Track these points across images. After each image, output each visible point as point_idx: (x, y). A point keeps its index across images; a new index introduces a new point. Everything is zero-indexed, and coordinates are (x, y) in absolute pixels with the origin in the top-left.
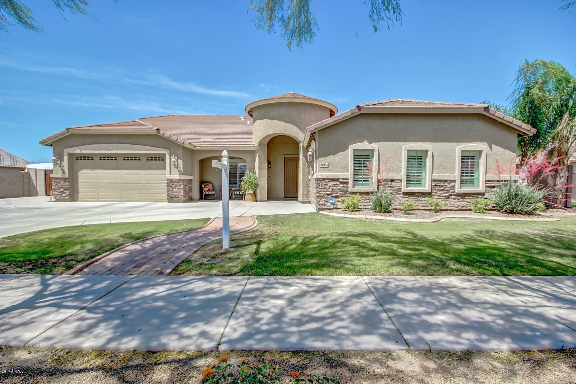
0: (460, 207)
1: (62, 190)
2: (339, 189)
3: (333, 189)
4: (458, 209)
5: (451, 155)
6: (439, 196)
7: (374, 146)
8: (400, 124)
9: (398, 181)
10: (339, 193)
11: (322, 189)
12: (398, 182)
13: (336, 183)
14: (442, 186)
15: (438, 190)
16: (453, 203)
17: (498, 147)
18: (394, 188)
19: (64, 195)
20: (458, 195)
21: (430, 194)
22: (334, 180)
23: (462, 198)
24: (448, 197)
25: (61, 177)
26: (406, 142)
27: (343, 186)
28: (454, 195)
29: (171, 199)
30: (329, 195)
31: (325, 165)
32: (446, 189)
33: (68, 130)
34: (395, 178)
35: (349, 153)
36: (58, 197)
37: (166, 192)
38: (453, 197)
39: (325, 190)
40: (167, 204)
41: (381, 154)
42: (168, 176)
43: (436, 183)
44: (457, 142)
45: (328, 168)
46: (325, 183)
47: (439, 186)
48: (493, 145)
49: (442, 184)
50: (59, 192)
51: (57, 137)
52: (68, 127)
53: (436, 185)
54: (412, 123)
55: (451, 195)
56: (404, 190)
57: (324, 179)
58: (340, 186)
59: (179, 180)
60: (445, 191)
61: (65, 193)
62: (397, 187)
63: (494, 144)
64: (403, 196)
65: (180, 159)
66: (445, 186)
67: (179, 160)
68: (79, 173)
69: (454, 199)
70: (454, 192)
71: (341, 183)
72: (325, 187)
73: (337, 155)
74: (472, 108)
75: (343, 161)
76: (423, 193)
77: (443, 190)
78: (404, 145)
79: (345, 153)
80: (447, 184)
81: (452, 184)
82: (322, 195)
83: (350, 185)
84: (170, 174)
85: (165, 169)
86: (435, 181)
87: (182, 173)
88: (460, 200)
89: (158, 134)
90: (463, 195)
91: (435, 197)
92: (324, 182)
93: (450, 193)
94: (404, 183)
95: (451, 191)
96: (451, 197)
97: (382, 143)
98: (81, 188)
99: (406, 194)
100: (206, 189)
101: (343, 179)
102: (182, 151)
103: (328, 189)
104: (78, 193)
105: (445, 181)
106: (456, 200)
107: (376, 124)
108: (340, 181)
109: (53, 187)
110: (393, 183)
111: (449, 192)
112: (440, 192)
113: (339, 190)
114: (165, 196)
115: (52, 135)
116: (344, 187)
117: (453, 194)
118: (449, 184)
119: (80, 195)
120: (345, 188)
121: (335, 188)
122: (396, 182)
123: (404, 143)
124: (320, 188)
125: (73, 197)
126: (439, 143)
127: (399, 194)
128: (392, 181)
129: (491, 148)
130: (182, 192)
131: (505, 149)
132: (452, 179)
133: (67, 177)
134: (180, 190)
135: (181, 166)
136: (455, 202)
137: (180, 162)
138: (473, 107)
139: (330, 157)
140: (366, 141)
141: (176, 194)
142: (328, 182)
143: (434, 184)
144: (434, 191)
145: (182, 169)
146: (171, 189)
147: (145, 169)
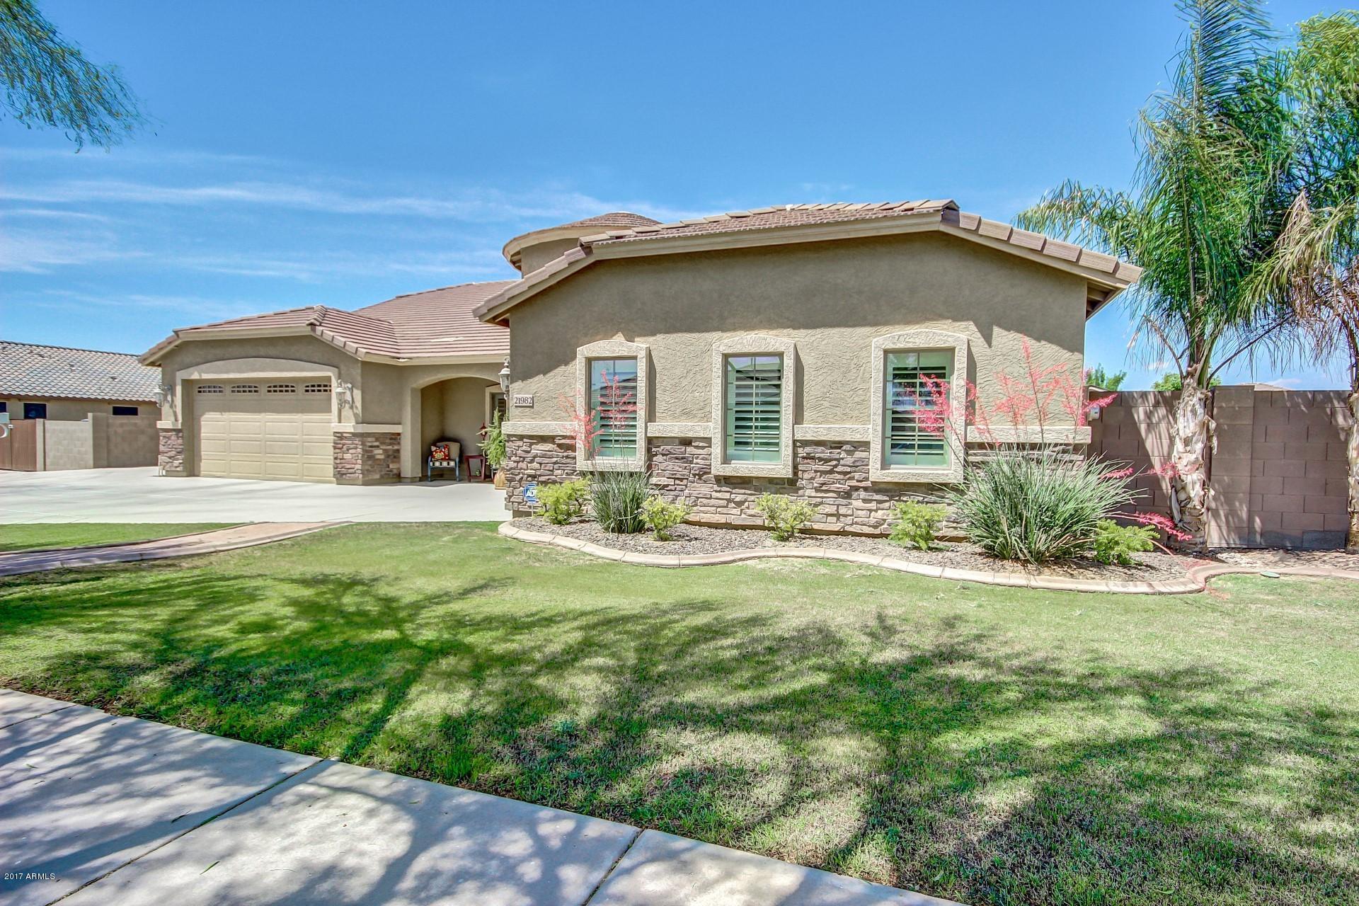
0: (885, 526)
1: (173, 453)
2: (555, 463)
3: (541, 464)
4: (877, 531)
5: (858, 366)
6: (817, 490)
7: (640, 346)
8: (706, 283)
9: (701, 444)
10: (556, 472)
11: (518, 462)
12: (703, 448)
13: (549, 446)
14: (826, 461)
15: (816, 471)
16: (861, 511)
17: (1013, 335)
18: (691, 462)
19: (176, 463)
20: (877, 488)
21: (789, 485)
22: (543, 439)
23: (891, 498)
24: (847, 495)
25: (171, 427)
26: (723, 331)
27: (565, 454)
28: (866, 489)
29: (341, 476)
30: (534, 477)
31: (525, 400)
32: (839, 469)
33: (176, 332)
34: (690, 435)
35: (578, 366)
36: (167, 467)
37: (332, 462)
38: (863, 494)
39: (523, 465)
40: (333, 488)
41: (658, 368)
42: (336, 426)
43: (808, 449)
44: (875, 323)
45: (532, 407)
46: (524, 448)
47: (820, 459)
48: (996, 330)
49: (827, 453)
50: (170, 458)
51: (161, 349)
52: (178, 328)
53: (808, 457)
54: (741, 278)
55: (857, 489)
56: (718, 469)
57: (521, 437)
58: (557, 457)
59: (354, 435)
60: (839, 476)
61: (177, 459)
62: (699, 461)
63: (1000, 326)
64: (716, 487)
65: (357, 388)
66: (838, 460)
67: (355, 391)
68: (202, 419)
69: (865, 501)
70: (867, 479)
71: (560, 446)
72: (524, 458)
73: (551, 374)
74: (913, 215)
75: (567, 389)
76: (771, 481)
77: (831, 472)
78: (720, 339)
79: (570, 367)
80: (843, 455)
81: (858, 454)
82: (518, 478)
83: (580, 454)
84: (340, 422)
85: (329, 410)
86: (806, 443)
87: (360, 420)
88: (887, 505)
89: (312, 334)
90: (896, 491)
91: (808, 492)
92: (520, 443)
93: (854, 483)
94: (716, 450)
95: (857, 476)
96: (855, 494)
97: (660, 337)
98: (207, 448)
99: (726, 481)
100: (439, 455)
101: (564, 437)
102: (359, 371)
103: (532, 461)
104: (200, 460)
105: (838, 445)
106: (873, 505)
107: (644, 287)
108: (557, 441)
109: (162, 448)
110: (689, 449)
111: (852, 478)
112: (822, 480)
113: (556, 466)
114: (330, 470)
115: (154, 345)
116: (567, 457)
117: (863, 484)
118: (849, 453)
119: (204, 465)
120: (568, 460)
121: (546, 460)
122: (697, 447)
123: (719, 334)
124: (513, 458)
125: (191, 470)
126: (818, 330)
127: (705, 482)
128: (687, 442)
129: (988, 339)
130: (359, 462)
131: (1038, 340)
132: (857, 437)
133: (180, 427)
134: (354, 457)
135: (358, 404)
136: (871, 511)
137: (358, 394)
138: (915, 211)
139: (536, 379)
140: (620, 334)
141: (348, 466)
142: (531, 444)
143: (802, 452)
144: (806, 476)
145: (359, 411)
146: (340, 456)
147: (303, 411)
